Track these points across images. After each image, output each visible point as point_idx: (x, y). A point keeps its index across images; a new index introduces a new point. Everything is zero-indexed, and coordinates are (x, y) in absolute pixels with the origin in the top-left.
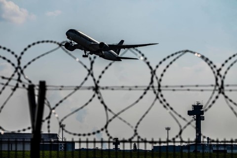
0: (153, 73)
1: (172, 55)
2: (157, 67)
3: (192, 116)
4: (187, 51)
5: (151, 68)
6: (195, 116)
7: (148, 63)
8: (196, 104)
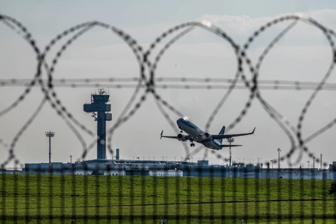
0: (41, 58)
1: (72, 30)
2: (48, 48)
3: (91, 114)
4: (95, 23)
5: (37, 50)
6: (96, 113)
7: (33, 43)
8: (98, 94)
